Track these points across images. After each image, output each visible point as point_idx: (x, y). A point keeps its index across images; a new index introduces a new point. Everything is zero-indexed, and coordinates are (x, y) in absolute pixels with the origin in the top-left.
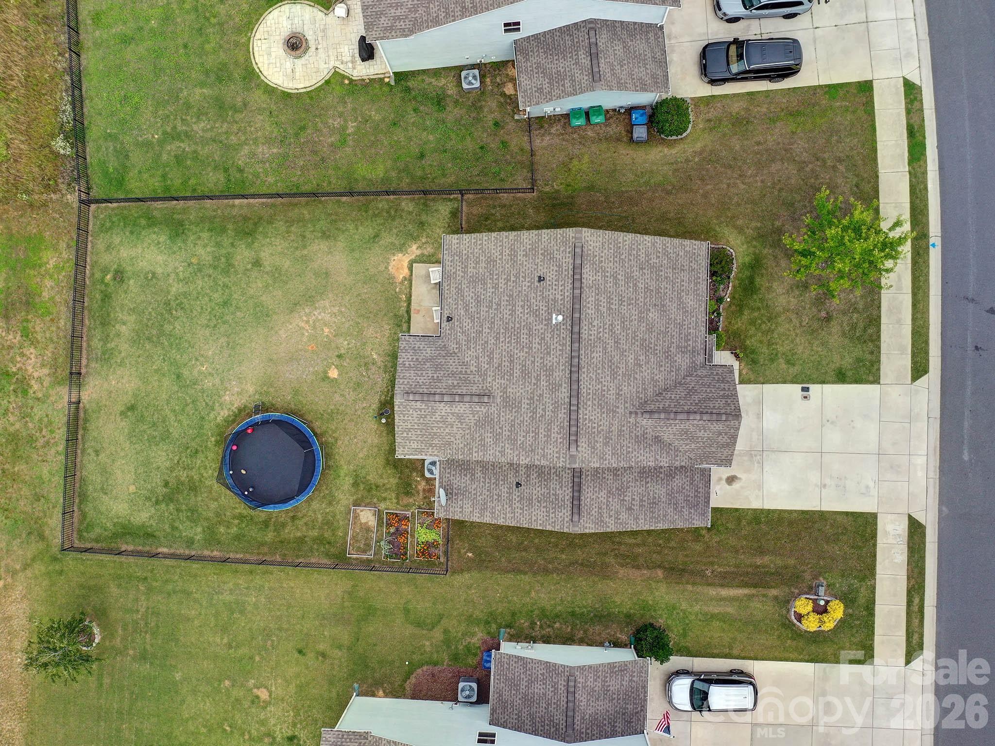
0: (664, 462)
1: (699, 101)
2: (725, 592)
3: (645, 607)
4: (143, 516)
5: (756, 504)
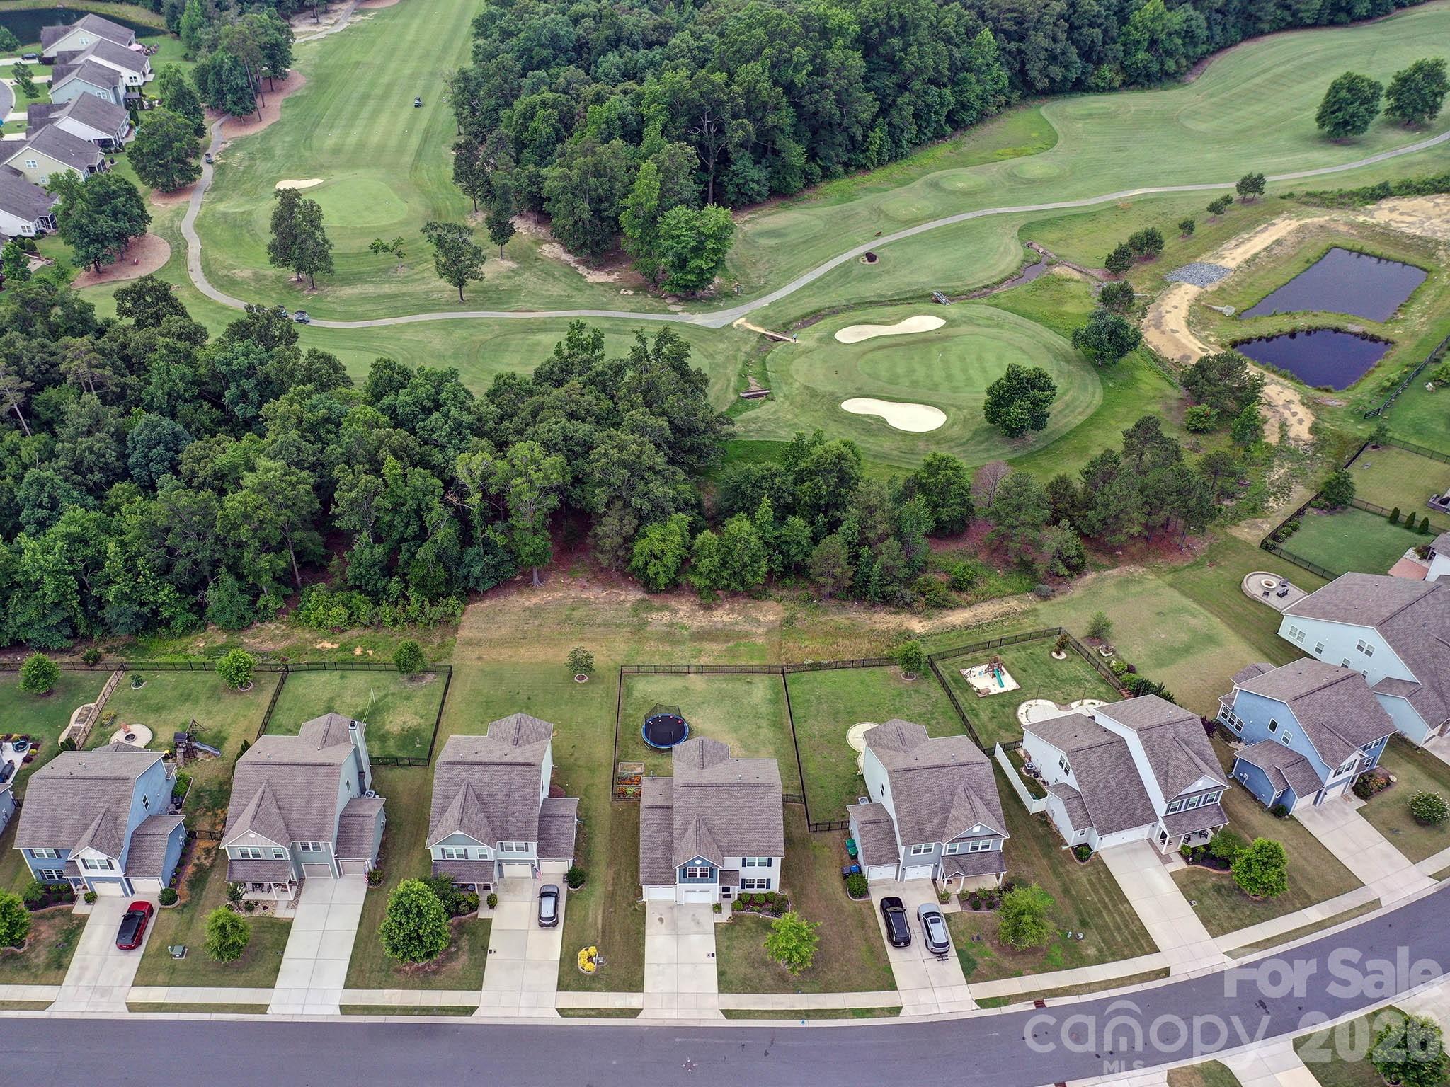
0: (675, 834)
1: (870, 903)
2: (600, 918)
3: (592, 882)
4: (636, 694)
5: (647, 932)
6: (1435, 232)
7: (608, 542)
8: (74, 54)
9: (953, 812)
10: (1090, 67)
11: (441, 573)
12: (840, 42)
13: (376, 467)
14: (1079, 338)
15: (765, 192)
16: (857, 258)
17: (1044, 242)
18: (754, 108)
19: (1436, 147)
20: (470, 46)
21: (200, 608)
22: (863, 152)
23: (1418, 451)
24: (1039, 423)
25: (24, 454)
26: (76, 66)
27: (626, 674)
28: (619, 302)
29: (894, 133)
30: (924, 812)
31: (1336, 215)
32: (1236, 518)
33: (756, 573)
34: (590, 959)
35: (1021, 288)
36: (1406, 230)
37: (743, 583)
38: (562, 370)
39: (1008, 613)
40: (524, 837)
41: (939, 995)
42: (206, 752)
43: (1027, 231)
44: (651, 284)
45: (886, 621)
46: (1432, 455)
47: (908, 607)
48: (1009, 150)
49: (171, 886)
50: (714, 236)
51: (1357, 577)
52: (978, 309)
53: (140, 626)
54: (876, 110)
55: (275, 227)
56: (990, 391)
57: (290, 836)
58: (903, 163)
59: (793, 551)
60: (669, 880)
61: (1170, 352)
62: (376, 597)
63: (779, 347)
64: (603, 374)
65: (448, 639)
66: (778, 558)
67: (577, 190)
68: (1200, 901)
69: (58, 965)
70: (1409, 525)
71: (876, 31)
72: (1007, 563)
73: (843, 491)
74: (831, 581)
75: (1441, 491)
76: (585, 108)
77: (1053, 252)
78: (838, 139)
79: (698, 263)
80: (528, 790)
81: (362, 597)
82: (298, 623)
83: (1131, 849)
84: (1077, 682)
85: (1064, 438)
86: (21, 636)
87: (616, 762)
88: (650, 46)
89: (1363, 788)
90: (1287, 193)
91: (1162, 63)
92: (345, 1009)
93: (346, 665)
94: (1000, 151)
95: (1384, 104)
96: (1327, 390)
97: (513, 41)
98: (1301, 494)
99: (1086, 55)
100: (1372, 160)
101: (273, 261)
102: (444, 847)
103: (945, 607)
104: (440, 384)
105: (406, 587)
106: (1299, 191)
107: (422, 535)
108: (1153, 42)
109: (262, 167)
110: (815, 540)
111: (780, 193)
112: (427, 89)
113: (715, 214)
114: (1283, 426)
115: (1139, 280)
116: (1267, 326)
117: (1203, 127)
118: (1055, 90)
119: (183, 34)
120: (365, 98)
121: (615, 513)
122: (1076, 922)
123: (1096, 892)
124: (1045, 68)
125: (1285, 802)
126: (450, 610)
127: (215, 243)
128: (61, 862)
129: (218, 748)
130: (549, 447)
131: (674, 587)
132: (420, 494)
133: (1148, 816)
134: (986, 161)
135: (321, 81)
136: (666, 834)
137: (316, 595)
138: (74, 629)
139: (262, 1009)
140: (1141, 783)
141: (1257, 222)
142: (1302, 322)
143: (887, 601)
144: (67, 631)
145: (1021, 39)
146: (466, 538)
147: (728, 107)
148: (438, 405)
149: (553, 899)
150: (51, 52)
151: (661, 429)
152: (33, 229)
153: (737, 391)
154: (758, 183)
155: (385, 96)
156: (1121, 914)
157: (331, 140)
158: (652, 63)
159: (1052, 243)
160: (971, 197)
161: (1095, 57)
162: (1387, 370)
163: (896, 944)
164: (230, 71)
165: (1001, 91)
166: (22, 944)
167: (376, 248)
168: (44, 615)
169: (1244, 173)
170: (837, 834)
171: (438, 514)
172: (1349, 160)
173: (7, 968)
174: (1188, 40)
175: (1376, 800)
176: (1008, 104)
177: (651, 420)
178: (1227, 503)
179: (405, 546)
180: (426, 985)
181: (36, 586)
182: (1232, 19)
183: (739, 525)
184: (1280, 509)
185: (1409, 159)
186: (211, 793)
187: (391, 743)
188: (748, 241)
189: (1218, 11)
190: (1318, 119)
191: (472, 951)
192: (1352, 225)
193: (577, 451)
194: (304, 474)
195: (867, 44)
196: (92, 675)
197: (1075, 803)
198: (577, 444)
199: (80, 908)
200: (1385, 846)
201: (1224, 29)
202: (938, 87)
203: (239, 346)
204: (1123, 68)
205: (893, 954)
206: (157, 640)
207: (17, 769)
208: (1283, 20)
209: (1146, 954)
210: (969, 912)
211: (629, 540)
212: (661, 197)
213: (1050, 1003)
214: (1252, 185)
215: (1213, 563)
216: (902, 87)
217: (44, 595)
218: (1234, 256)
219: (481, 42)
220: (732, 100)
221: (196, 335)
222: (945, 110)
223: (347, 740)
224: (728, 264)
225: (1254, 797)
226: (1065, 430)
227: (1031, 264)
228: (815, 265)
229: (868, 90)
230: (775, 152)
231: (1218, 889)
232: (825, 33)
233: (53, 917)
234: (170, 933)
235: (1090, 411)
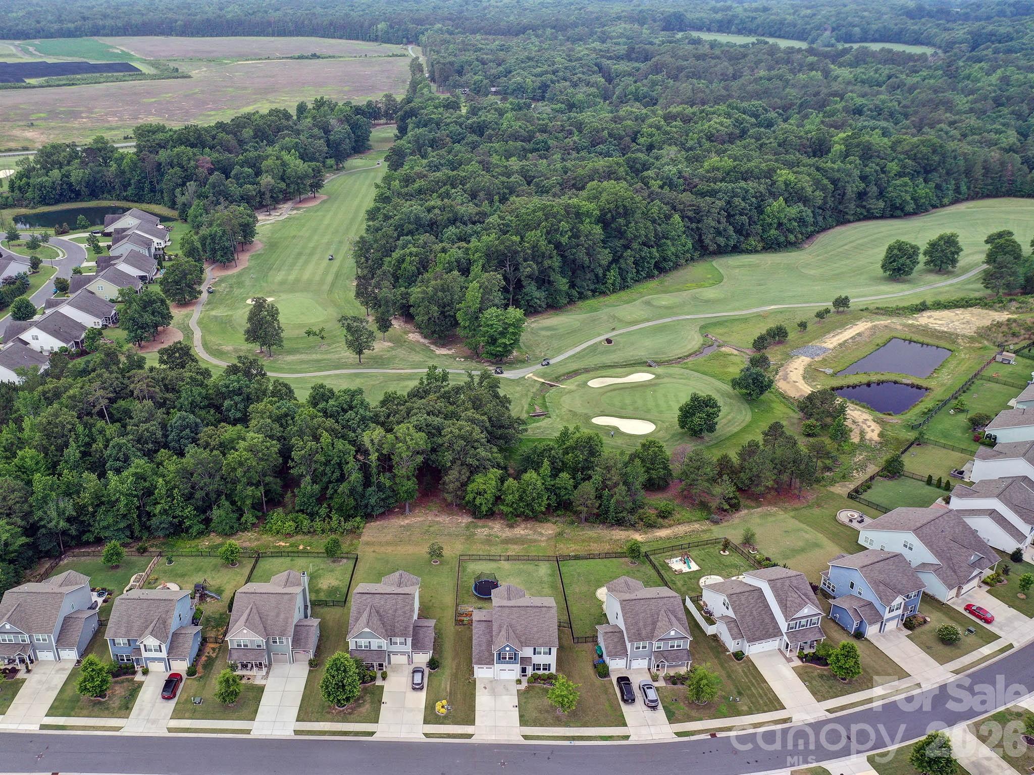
0: (494, 634)
1: (611, 680)
2: (448, 686)
3: (443, 667)
5: (477, 694)
6: (956, 329)
7: (451, 485)
8: (124, 230)
9: (659, 624)
10: (742, 239)
11: (352, 502)
12: (588, 220)
13: (316, 438)
14: (735, 383)
15: (544, 306)
16: (600, 342)
17: (715, 334)
18: (537, 256)
19: (957, 283)
20: (364, 226)
21: (207, 521)
22: (603, 284)
23: (944, 446)
24: (711, 429)
25: (108, 433)
26: (127, 236)
27: (463, 559)
28: (455, 364)
29: (622, 273)
30: (641, 624)
31: (895, 320)
32: (833, 482)
33: (540, 505)
34: (443, 707)
35: (700, 359)
36: (938, 328)
37: (532, 510)
38: (424, 392)
39: (693, 531)
40: (404, 635)
41: (653, 730)
42: (213, 597)
43: (704, 328)
44: (475, 355)
45: (620, 535)
46: (953, 448)
47: (633, 526)
48: (694, 285)
49: (193, 665)
50: (513, 325)
51: (904, 509)
52: (675, 370)
53: (172, 531)
54: (611, 259)
55: (250, 319)
56: (681, 409)
57: (267, 633)
58: (628, 291)
59: (563, 492)
60: (490, 662)
61: (793, 393)
62: (312, 516)
63: (553, 389)
64: (449, 392)
65: (355, 541)
66: (553, 497)
67: (431, 300)
68: (810, 683)
69: (126, 707)
70: (939, 485)
71: (609, 215)
72: (693, 505)
73: (592, 459)
74: (586, 509)
75: (958, 467)
76: (436, 257)
77: (721, 339)
78: (588, 276)
79: (504, 340)
80: (407, 608)
81: (305, 516)
82: (266, 532)
83: (768, 654)
84: (736, 567)
85: (728, 439)
86: (102, 535)
87: (457, 605)
88: (474, 223)
89: (909, 624)
90: (864, 307)
91: (786, 237)
92: (296, 732)
93: (293, 553)
94: (689, 285)
95: (922, 258)
96: (890, 415)
97: (391, 221)
98: (872, 469)
99: (739, 231)
100: (918, 290)
101: (247, 340)
102: (357, 640)
103: (655, 527)
104: (353, 396)
105: (330, 511)
106: (871, 307)
107: (342, 478)
108: (780, 225)
109: (237, 291)
110: (575, 487)
111: (553, 306)
112: (337, 251)
113: (514, 313)
114: (862, 433)
115: (773, 355)
116: (853, 380)
117: (812, 272)
118: (721, 252)
119: (189, 219)
120: (300, 254)
121: (456, 468)
122: (735, 692)
123: (747, 677)
124: (714, 238)
125: (861, 630)
126: (356, 524)
127: (210, 332)
128: (130, 649)
129: (219, 595)
130: (419, 429)
131: (491, 515)
132: (342, 454)
133: (777, 633)
134: (679, 290)
135: (273, 245)
136: (488, 636)
137: (277, 515)
138: (132, 532)
139: (248, 732)
140: (772, 614)
141: (846, 324)
142: (874, 378)
143: (620, 523)
144: (128, 533)
145: (699, 222)
146: (367, 483)
147: (522, 254)
148: (351, 408)
149: (420, 674)
150: (110, 229)
151: (483, 421)
152: (101, 323)
153: (528, 413)
154: (539, 299)
155: (311, 254)
156: (762, 689)
157: (279, 277)
158: (475, 232)
159: (721, 335)
160: (670, 310)
161: (744, 233)
162: (927, 403)
163: (625, 701)
164: (221, 237)
165: (688, 251)
166: (104, 696)
167: (309, 333)
168: (117, 522)
169: (836, 296)
170: (590, 645)
171: (352, 466)
172: (903, 290)
173: (96, 709)
174: (801, 224)
175: (918, 630)
176: (692, 259)
177: (477, 416)
178: (828, 474)
179: (331, 486)
180: (345, 720)
181: (113, 504)
182: (828, 213)
183: (530, 476)
184: (860, 477)
185: (941, 290)
186: (215, 619)
187: (322, 594)
188: (534, 332)
189: (819, 208)
190: (882, 267)
191: (372, 702)
192: (905, 325)
193: (433, 432)
194: (274, 442)
195: (604, 221)
196: (142, 558)
197: (732, 625)
198: (434, 428)
199: (138, 677)
200: (924, 655)
201: (824, 218)
202: (649, 247)
203: (232, 377)
204: (763, 239)
205: (625, 708)
206: (180, 540)
207: (99, 605)
208: (861, 214)
209: (777, 710)
210: (670, 686)
211: (464, 485)
212: (482, 302)
213: (719, 735)
214: (842, 302)
215: (819, 506)
216: (626, 247)
217: (118, 510)
218: (832, 342)
219: (371, 223)
220: (524, 251)
221: (206, 373)
222: (653, 261)
223: (299, 585)
224: (521, 345)
225: (843, 628)
226: (729, 434)
227: (707, 345)
228: (575, 345)
229: (606, 248)
230: (549, 282)
231: (821, 676)
232: (578, 215)
233: (123, 682)
234: (192, 691)
235: (744, 425)
